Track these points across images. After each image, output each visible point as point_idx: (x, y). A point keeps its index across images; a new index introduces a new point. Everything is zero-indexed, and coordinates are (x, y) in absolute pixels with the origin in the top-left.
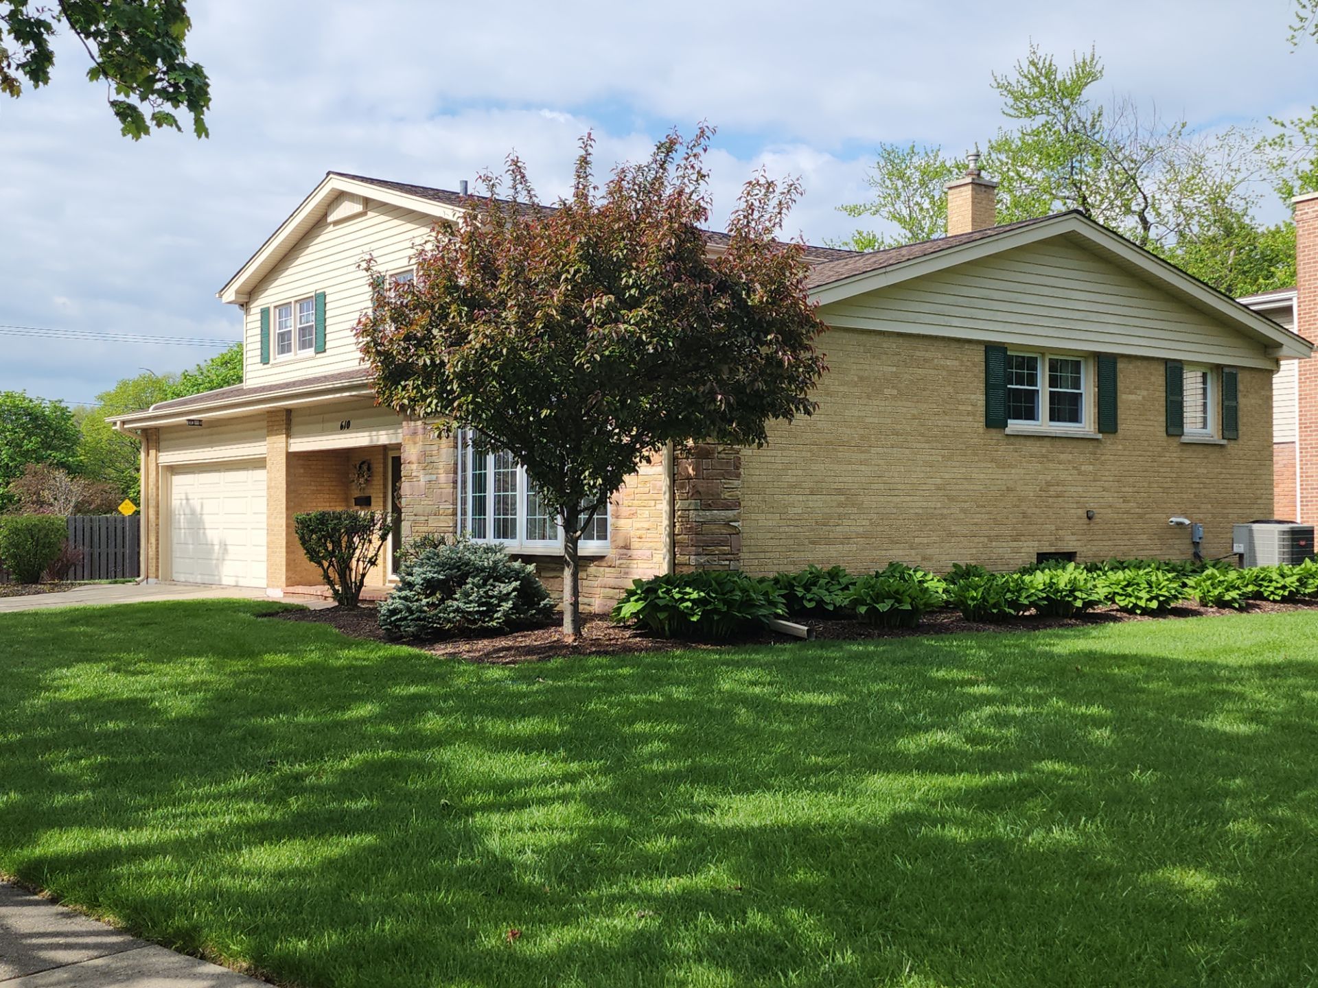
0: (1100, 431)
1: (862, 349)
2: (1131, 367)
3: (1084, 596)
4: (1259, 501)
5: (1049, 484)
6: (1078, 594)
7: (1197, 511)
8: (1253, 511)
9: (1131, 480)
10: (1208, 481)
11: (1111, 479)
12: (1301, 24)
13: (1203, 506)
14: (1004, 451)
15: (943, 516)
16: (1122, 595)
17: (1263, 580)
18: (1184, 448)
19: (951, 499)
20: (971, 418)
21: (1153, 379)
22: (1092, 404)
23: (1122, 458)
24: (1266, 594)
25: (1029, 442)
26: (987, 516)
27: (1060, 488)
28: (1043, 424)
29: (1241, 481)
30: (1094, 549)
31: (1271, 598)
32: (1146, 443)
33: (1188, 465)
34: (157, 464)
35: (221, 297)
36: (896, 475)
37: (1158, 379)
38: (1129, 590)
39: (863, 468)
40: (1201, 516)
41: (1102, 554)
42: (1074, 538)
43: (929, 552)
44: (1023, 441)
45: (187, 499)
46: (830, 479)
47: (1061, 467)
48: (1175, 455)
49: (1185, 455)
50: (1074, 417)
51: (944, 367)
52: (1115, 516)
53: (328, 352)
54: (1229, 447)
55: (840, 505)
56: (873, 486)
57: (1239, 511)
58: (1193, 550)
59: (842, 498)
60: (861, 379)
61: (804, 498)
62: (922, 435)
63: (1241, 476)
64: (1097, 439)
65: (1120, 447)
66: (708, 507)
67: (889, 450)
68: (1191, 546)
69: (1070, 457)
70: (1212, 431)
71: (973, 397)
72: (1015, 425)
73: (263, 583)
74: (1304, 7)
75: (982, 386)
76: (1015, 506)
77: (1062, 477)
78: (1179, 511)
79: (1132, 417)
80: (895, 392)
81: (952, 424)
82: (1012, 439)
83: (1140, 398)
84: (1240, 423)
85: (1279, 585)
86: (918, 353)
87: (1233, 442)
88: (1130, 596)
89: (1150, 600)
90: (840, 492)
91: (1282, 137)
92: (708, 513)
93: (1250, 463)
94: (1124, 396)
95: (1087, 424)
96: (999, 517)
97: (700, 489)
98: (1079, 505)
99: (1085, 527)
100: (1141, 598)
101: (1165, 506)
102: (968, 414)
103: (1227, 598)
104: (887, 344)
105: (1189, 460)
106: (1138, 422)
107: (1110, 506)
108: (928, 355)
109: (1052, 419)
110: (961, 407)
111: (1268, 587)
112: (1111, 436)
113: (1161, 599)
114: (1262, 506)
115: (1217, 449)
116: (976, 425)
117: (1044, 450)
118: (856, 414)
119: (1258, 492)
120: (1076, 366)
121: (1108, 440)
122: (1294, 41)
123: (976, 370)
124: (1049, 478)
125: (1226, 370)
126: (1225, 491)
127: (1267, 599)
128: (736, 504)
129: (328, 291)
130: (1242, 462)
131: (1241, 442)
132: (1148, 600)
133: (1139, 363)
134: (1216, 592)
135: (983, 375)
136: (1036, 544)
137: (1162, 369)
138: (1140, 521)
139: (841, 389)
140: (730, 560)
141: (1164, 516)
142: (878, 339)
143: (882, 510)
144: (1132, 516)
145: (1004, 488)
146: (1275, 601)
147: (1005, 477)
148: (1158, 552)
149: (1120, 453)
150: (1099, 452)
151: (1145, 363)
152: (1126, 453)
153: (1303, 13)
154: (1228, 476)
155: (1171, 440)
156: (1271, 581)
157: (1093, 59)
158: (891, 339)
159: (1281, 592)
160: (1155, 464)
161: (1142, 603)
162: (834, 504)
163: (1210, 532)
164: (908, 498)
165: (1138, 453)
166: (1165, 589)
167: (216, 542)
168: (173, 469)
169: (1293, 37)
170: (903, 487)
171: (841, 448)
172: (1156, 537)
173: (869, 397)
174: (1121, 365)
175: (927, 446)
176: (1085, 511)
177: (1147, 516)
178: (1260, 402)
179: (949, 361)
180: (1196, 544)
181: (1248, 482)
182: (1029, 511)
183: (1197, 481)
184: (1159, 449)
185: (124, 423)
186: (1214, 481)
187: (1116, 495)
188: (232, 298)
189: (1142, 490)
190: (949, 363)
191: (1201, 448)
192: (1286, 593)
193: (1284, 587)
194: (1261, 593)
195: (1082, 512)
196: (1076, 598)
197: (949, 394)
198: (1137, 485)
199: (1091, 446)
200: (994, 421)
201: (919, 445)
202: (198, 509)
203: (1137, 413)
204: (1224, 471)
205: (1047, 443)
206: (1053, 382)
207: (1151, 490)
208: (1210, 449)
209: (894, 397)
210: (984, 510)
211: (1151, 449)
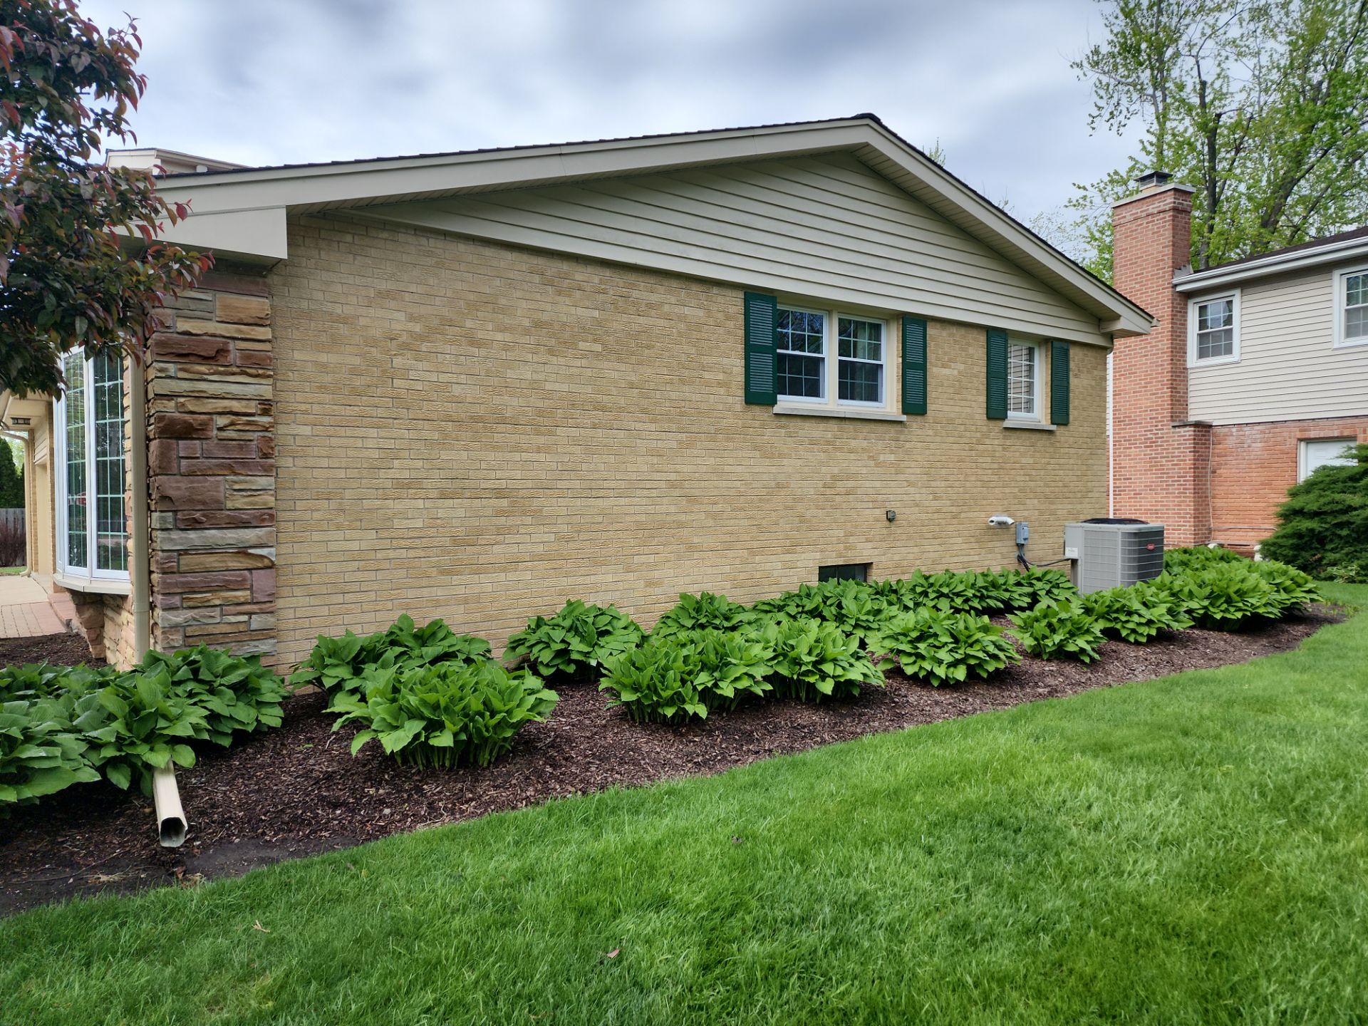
0: (904, 413)
1: (537, 279)
2: (945, 333)
3: (839, 671)
4: (1090, 495)
5: (835, 478)
6: (828, 668)
7: (1022, 507)
8: (1083, 506)
9: (943, 471)
10: (1033, 472)
11: (918, 471)
12: (1098, 113)
13: (1028, 501)
14: (774, 435)
15: (681, 525)
16: (910, 655)
17: (1117, 611)
18: (1007, 433)
19: (691, 499)
20: (722, 391)
21: (971, 350)
22: (895, 378)
23: (932, 446)
24: (1124, 633)
25: (808, 424)
26: (746, 522)
27: (850, 484)
28: (829, 400)
29: (1071, 473)
30: (897, 557)
31: (1132, 639)
32: (962, 428)
33: (1012, 454)
36: (602, 467)
37: (977, 349)
38: (922, 646)
39: (542, 457)
40: (1026, 513)
41: (905, 563)
42: (870, 545)
43: (657, 574)
44: (799, 423)
46: (481, 474)
47: (852, 456)
48: (996, 442)
49: (1008, 443)
50: (872, 394)
51: (682, 318)
52: (924, 516)
54: (1058, 433)
55: (499, 513)
56: (560, 484)
57: (1070, 506)
58: (1017, 554)
59: (505, 502)
60: (538, 325)
61: (428, 504)
62: (645, 411)
63: (1071, 467)
64: (901, 422)
65: (930, 432)
66: (194, 525)
67: (590, 432)
68: (1015, 548)
69: (865, 444)
70: (1040, 415)
71: (725, 361)
72: (787, 403)
74: (1102, 98)
75: (740, 348)
76: (786, 508)
77: (853, 470)
78: (1000, 508)
79: (946, 395)
80: (598, 348)
81: (694, 397)
82: (784, 421)
83: (956, 372)
84: (1071, 406)
85: (1144, 621)
86: (635, 294)
87: (1062, 428)
88: (923, 658)
89: (954, 664)
90: (499, 493)
91: (1084, 198)
92: (192, 535)
93: (1081, 451)
94: (935, 370)
95: (889, 402)
96: (764, 522)
97: (171, 493)
98: (877, 505)
99: (885, 531)
100: (940, 662)
101: (985, 502)
102: (720, 384)
103: (1071, 648)
104: (581, 274)
105: (1012, 449)
106: (951, 402)
107: (917, 505)
108: (654, 298)
109: (843, 395)
110: (706, 375)
111: (1127, 622)
112: (919, 418)
113: (972, 662)
114: (1093, 500)
115: (1045, 436)
116: (730, 399)
117: (829, 435)
118: (529, 377)
119: (1089, 484)
120: (875, 330)
121: (915, 423)
122: (1093, 125)
123: (731, 324)
124: (836, 471)
125: (1056, 344)
126: (1053, 484)
127: (1125, 640)
128: (266, 518)
130: (1072, 451)
131: (1071, 427)
132: (950, 665)
133: (954, 330)
134: (1057, 638)
135: (742, 333)
136: (818, 555)
137: (982, 338)
138: (955, 521)
139: (499, 336)
140: (250, 614)
141: (983, 514)
142: (565, 266)
143: (576, 519)
144: (942, 516)
145: (773, 484)
146: (1137, 643)
147: (773, 469)
148: (976, 558)
149: (928, 439)
150: (902, 438)
151: (962, 331)
152: (938, 439)
153: (1102, 103)
154: (1057, 467)
155: (992, 424)
156: (1130, 613)
157: (937, 152)
158: (590, 269)
159: (1145, 630)
160: (973, 453)
161: (941, 672)
162: (489, 512)
163: (1036, 532)
164: (622, 501)
165: (951, 439)
166: (977, 647)
169: (1093, 122)
170: (612, 484)
171: (501, 427)
172: (972, 540)
173: (551, 352)
174: (932, 331)
175: (653, 427)
176: (885, 510)
177: (963, 515)
178: (1093, 383)
179: (691, 307)
180: (1020, 546)
181: (1079, 473)
182: (808, 514)
183: (1022, 472)
184: (978, 435)
186: (1042, 472)
187: (924, 490)
189: (957, 484)
190: (687, 311)
191: (1027, 435)
192: (1154, 632)
193: (1150, 623)
194: (1118, 631)
195: (880, 513)
196: (824, 676)
197: (688, 355)
198: (951, 478)
199: (893, 430)
200: (757, 397)
201: (639, 426)
203: (951, 390)
204: (1053, 461)
205: (833, 426)
206: (844, 349)
207: (968, 484)
208: (1038, 435)
209: (597, 355)
210: (742, 514)
211: (968, 434)
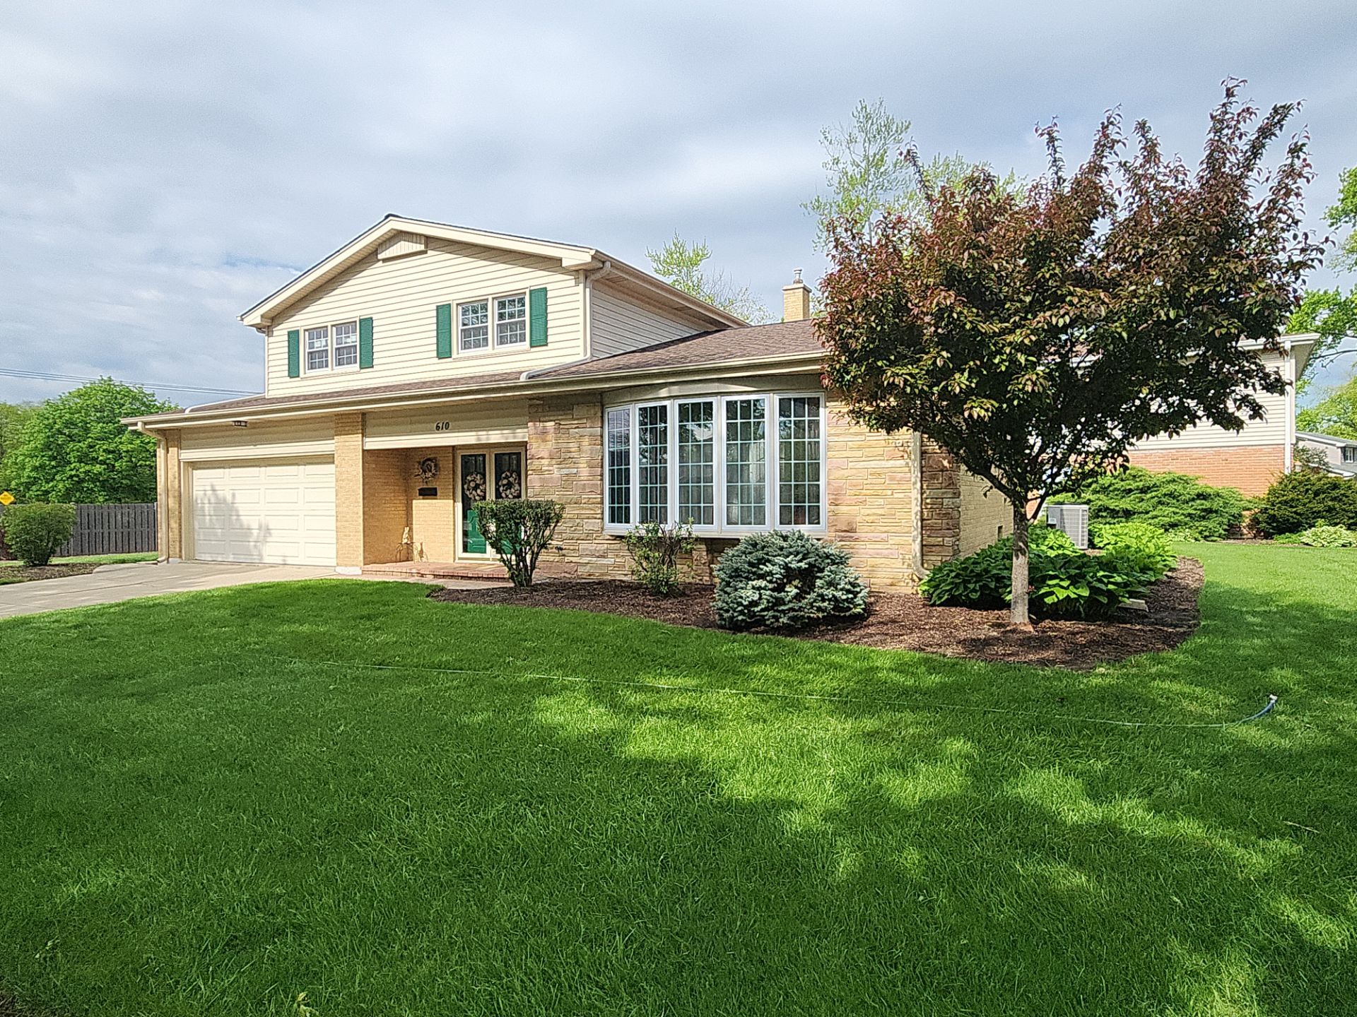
34: (179, 460)
35: (242, 320)
45: (214, 490)
53: (376, 368)
73: (334, 563)
129: (374, 317)
167: (255, 525)
168: (195, 465)
185: (145, 423)
188: (258, 321)
202: (229, 499)
